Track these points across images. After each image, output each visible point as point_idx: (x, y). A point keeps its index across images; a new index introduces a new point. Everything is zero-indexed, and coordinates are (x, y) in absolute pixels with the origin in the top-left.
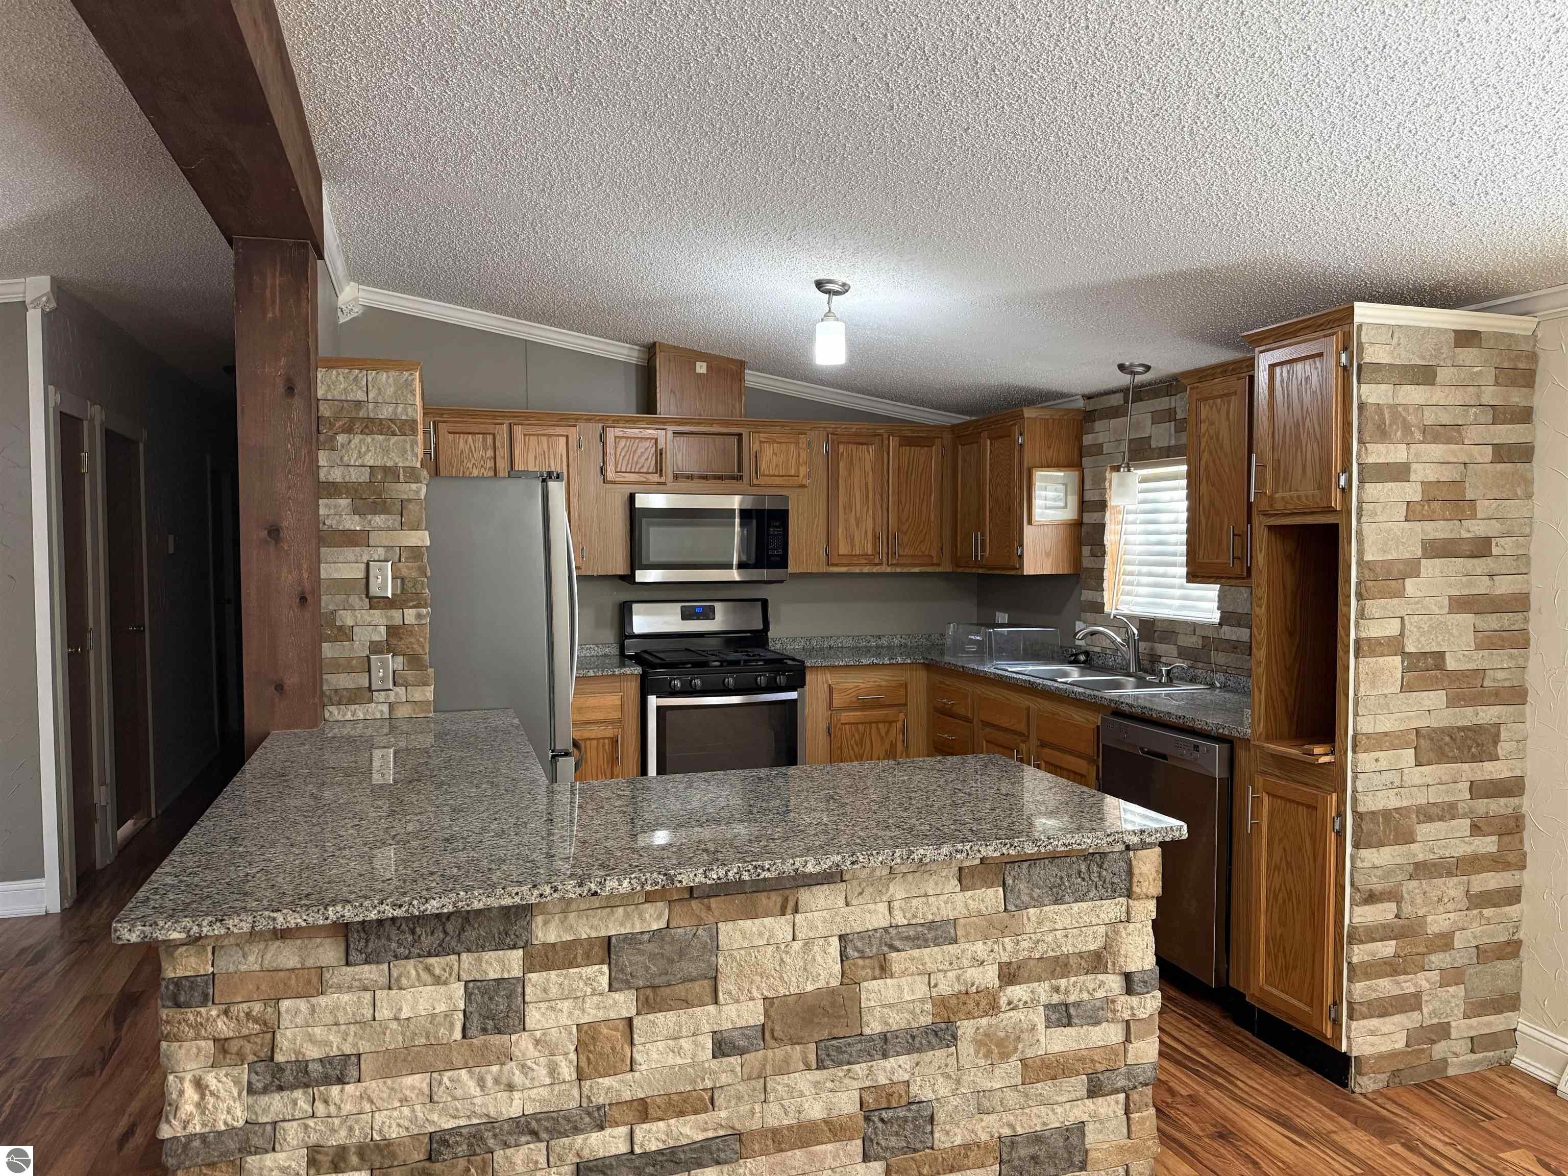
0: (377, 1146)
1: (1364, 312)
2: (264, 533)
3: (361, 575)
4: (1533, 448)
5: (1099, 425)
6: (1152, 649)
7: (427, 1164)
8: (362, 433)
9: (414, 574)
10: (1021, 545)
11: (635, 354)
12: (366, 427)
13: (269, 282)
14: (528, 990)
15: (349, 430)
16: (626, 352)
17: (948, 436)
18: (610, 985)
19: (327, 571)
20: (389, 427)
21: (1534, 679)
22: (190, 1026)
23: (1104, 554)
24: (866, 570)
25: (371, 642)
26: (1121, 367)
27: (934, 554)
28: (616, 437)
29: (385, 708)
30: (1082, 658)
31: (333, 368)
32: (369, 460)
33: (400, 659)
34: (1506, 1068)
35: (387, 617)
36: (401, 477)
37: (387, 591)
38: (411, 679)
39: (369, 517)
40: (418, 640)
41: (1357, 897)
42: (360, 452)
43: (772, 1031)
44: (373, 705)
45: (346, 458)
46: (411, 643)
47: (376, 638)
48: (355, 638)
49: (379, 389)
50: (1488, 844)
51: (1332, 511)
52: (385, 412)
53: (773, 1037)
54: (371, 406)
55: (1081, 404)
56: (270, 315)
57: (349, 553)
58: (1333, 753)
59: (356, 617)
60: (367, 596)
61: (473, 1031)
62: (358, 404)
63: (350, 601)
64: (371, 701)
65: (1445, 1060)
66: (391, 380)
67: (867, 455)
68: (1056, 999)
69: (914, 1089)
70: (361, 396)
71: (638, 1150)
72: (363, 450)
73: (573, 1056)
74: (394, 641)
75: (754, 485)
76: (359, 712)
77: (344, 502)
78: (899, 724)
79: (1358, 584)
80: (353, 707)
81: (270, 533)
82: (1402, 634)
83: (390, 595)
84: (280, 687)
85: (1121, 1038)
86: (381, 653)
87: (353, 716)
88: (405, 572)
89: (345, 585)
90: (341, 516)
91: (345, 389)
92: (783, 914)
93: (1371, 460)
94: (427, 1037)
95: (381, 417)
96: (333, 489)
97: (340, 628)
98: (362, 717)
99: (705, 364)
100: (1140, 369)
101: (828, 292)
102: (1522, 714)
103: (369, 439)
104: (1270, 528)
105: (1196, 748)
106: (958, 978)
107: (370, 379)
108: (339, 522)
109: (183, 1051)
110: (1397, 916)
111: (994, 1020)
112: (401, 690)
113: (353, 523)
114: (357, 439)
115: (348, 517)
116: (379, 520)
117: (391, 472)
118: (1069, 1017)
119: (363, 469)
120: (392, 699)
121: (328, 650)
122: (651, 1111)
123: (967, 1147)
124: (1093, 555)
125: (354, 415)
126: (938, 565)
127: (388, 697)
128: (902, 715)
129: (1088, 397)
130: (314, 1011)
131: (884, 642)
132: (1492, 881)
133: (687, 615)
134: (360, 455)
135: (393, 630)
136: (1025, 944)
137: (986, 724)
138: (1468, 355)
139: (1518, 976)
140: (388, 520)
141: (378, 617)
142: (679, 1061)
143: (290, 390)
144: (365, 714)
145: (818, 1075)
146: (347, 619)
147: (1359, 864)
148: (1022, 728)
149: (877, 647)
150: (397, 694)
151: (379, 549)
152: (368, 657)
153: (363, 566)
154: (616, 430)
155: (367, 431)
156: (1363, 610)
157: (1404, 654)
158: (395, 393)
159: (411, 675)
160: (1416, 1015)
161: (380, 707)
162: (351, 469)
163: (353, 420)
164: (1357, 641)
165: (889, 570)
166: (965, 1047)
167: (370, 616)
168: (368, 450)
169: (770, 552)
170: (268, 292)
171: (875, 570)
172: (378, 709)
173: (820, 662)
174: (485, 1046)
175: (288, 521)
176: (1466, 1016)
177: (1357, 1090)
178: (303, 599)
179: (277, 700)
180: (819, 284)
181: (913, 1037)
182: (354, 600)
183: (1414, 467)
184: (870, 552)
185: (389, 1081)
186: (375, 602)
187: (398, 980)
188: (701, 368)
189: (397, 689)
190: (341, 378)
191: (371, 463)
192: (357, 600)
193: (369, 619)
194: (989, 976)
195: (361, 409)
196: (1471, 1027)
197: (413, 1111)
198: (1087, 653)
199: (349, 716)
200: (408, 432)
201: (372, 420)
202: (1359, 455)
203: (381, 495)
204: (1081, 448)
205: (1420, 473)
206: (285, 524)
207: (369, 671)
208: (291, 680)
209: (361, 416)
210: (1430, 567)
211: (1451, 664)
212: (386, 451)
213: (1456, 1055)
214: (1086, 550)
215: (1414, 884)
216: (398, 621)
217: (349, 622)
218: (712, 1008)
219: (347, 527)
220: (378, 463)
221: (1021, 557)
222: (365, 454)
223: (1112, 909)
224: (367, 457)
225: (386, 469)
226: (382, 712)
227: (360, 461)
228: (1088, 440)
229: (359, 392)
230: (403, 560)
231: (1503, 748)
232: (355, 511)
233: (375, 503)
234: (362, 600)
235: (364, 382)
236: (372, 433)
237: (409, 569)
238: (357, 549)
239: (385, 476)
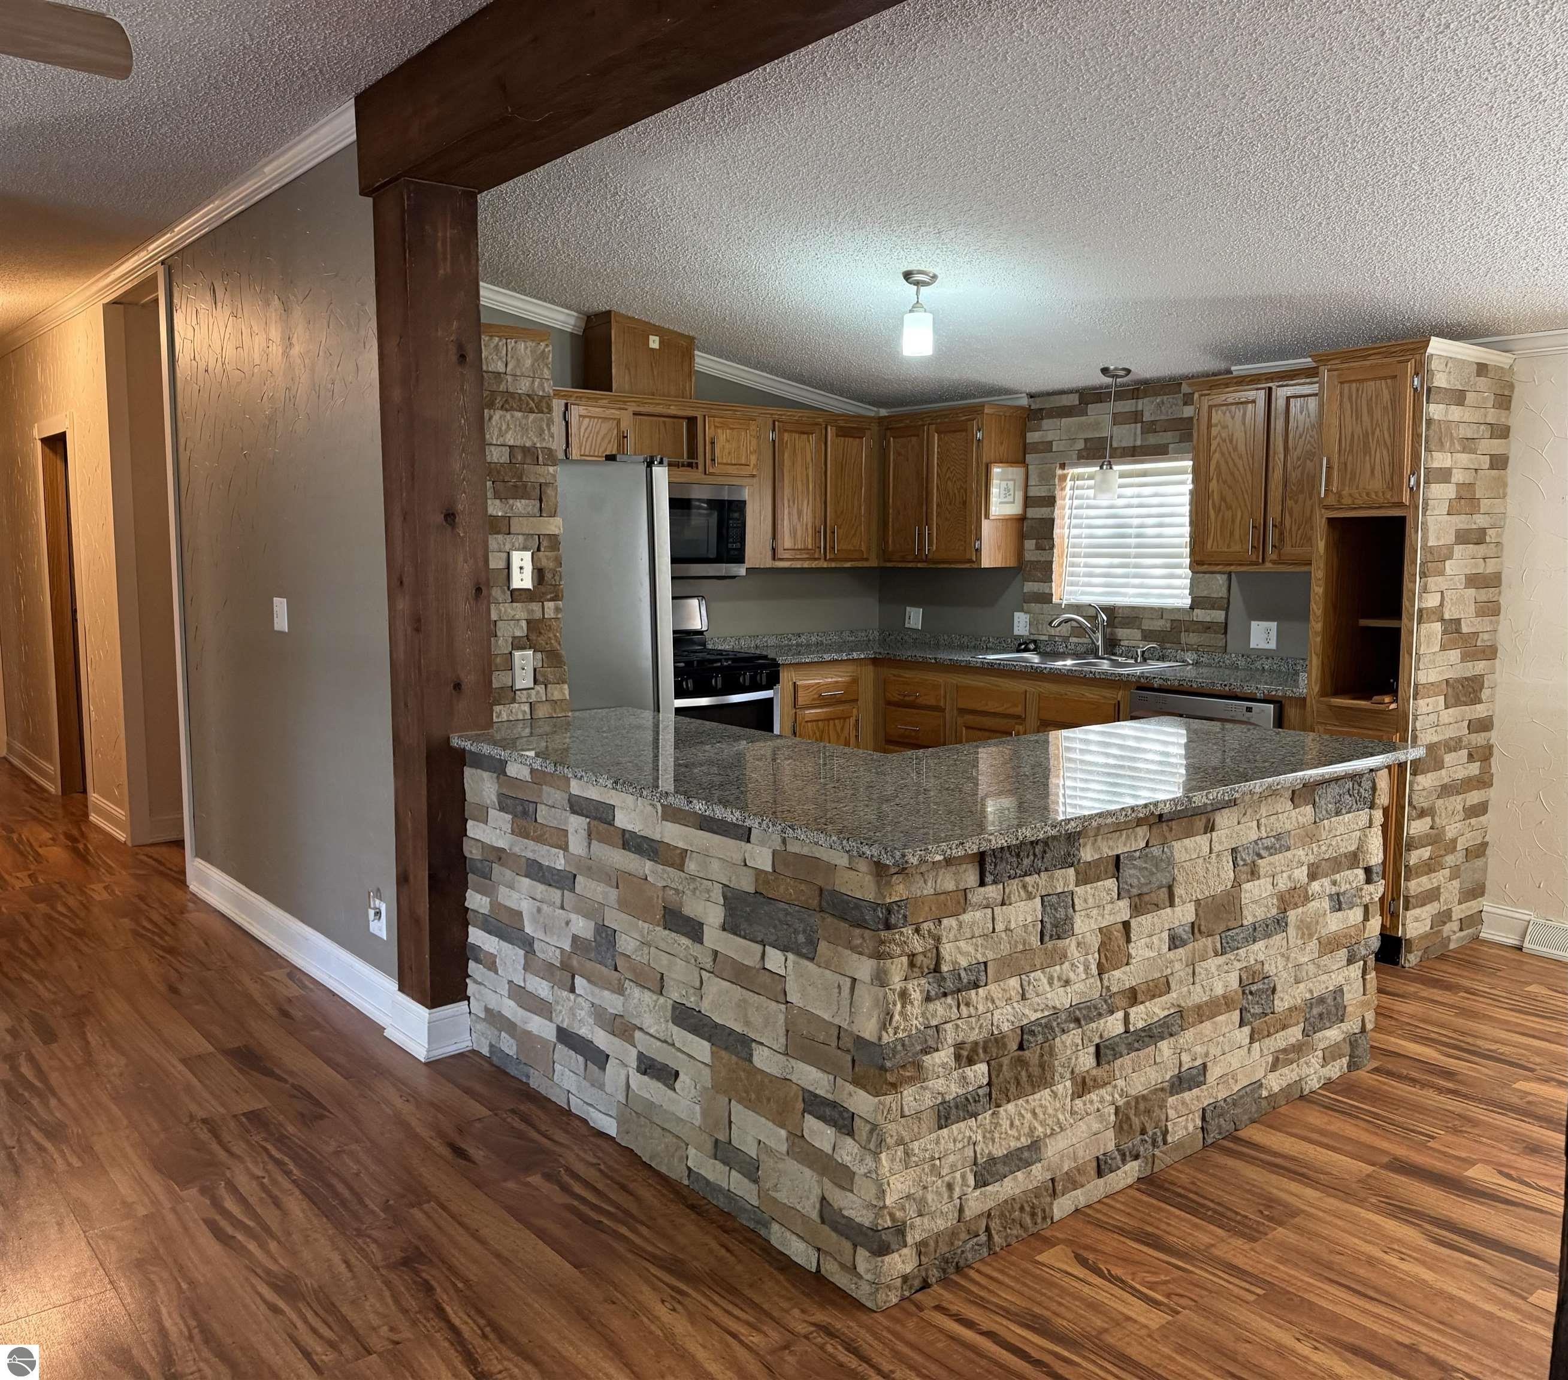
0: (996, 1040)
2: (442, 518)
3: (503, 564)
4: (1508, 458)
5: (1047, 423)
6: (1112, 634)
7: (1021, 1053)
8: (502, 408)
9: (551, 565)
10: (979, 538)
12: (506, 402)
13: (440, 234)
14: (1076, 901)
15: (490, 404)
17: (878, 428)
18: (1119, 894)
20: (528, 404)
21: (1504, 641)
22: (897, 945)
23: (1052, 547)
24: (806, 565)
25: (514, 638)
26: (1105, 371)
29: (526, 708)
30: (1032, 646)
31: (489, 336)
32: (510, 439)
33: (540, 656)
34: (1478, 940)
35: (528, 610)
36: (540, 458)
37: (526, 583)
38: (551, 677)
39: (511, 501)
40: (555, 636)
41: (1414, 813)
42: (501, 429)
43: (1199, 926)
44: (517, 705)
45: (488, 436)
46: (550, 638)
47: (518, 633)
48: (498, 634)
49: (518, 360)
50: (1474, 769)
51: (1400, 505)
52: (523, 386)
53: (1199, 930)
54: (509, 378)
55: (1024, 402)
56: (441, 272)
57: (493, 541)
58: (1396, 701)
59: (500, 611)
60: (509, 589)
61: (1047, 938)
62: (499, 376)
63: (499, 593)
64: (514, 701)
65: (1449, 938)
66: (526, 351)
67: (809, 445)
68: (1334, 890)
69: (1266, 967)
70: (500, 367)
71: (1132, 1029)
72: (504, 428)
73: (1096, 955)
74: (533, 637)
75: (711, 474)
76: (506, 713)
78: (852, 720)
79: (1422, 564)
80: (498, 708)
81: (446, 518)
82: (1442, 604)
83: (529, 588)
84: (458, 686)
85: (1361, 919)
86: (523, 648)
87: (498, 716)
88: (544, 563)
89: (498, 576)
91: (486, 358)
92: (1205, 833)
93: (1435, 465)
94: (1024, 944)
95: (520, 391)
98: (505, 718)
99: (657, 339)
100: (1122, 373)
101: (917, 283)
102: (1493, 667)
103: (509, 416)
105: (1249, 709)
106: (1290, 877)
107: (508, 348)
109: (894, 967)
110: (1432, 828)
111: (1305, 909)
112: (540, 688)
113: (495, 509)
114: (498, 416)
115: (490, 501)
116: (519, 506)
117: (530, 454)
118: (1340, 903)
119: (504, 449)
120: (533, 699)
122: (1139, 996)
123: (1290, 1009)
124: (1039, 547)
125: (495, 388)
126: (867, 560)
127: (529, 696)
128: (855, 711)
129: (1031, 396)
130: (961, 927)
132: (1474, 797)
134: (501, 434)
135: (533, 625)
136: (1324, 848)
138: (1482, 382)
139: (1485, 870)
140: (527, 505)
141: (519, 611)
142: (1152, 955)
143: (462, 357)
144: (509, 716)
145: (1221, 960)
146: (492, 614)
147: (1416, 787)
148: (1018, 710)
150: (538, 692)
151: (520, 537)
152: (511, 654)
153: (505, 555)
154: (581, 408)
155: (507, 406)
156: (1426, 585)
157: (1442, 620)
158: (533, 365)
159: (550, 673)
160: (1436, 904)
161: (522, 708)
162: (493, 448)
163: (494, 393)
164: (1420, 610)
165: (825, 565)
166: (1291, 930)
167: (513, 609)
168: (508, 428)
169: (730, 546)
170: (439, 244)
171: (814, 564)
172: (521, 710)
173: (792, 660)
174: (1055, 949)
175: (463, 505)
176: (1460, 903)
177: (1407, 965)
178: (479, 590)
179: (455, 700)
180: (907, 275)
181: (1267, 926)
183: (1454, 471)
184: (810, 547)
185: (1001, 983)
186: (516, 596)
187: (1009, 897)
188: (654, 342)
189: (538, 688)
191: (511, 443)
193: (513, 613)
194: (1301, 874)
195: (500, 382)
196: (1462, 911)
197: (1014, 1008)
200: (545, 410)
201: (512, 395)
202: (1426, 460)
203: (521, 478)
204: (1025, 445)
205: (1458, 476)
206: (460, 507)
207: (512, 669)
208: (469, 679)
209: (501, 389)
210: (1458, 549)
211: (1465, 629)
212: (525, 430)
213: (1454, 932)
214: (1030, 544)
215: (1441, 801)
216: (538, 615)
217: (494, 617)
218: (1169, 910)
219: (491, 512)
220: (518, 443)
221: (978, 551)
222: (506, 432)
223: (1363, 816)
224: (508, 436)
225: (525, 450)
226: (525, 712)
227: (501, 439)
228: (1033, 437)
229: (499, 363)
230: (542, 549)
231: (1485, 694)
232: (499, 496)
233: (516, 486)
234: (504, 592)
235: (504, 352)
236: (512, 409)
237: (548, 559)
238: (500, 537)
239: (525, 456)
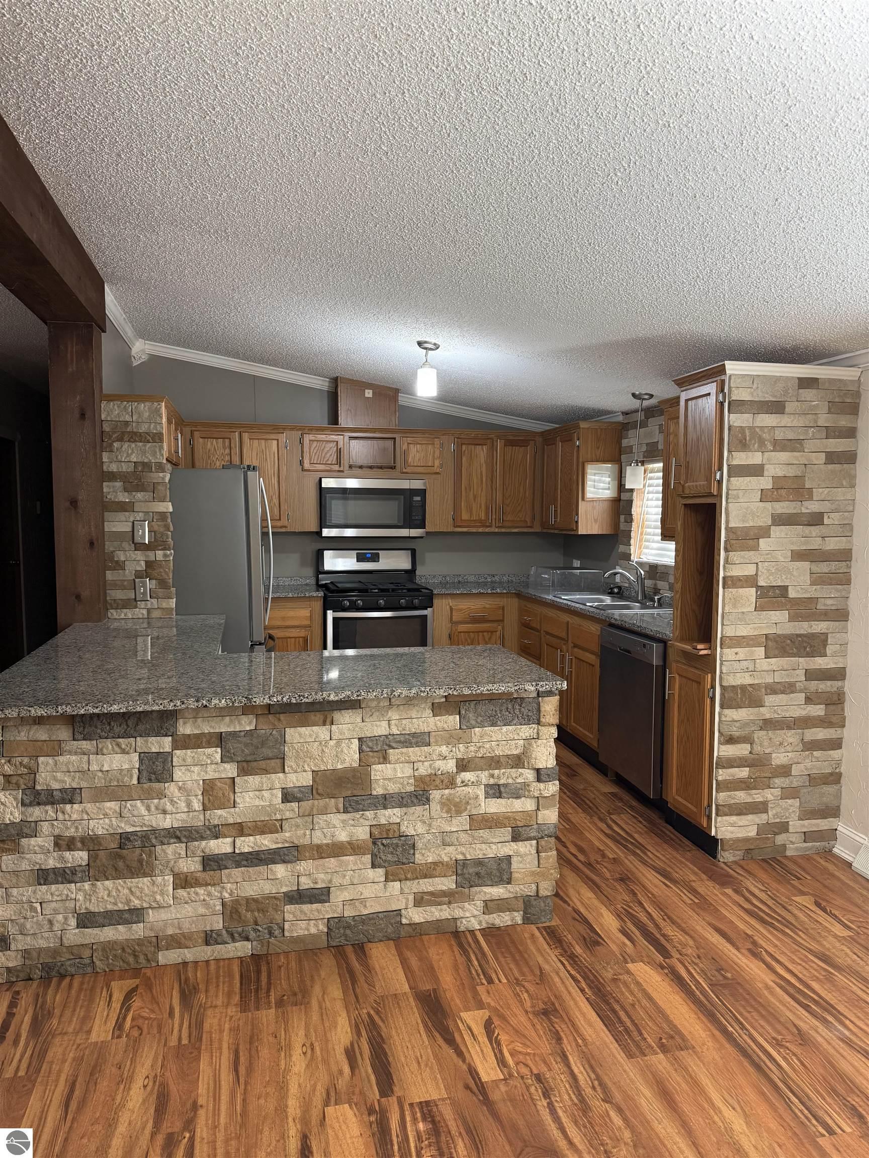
0: (91, 838)
1: (732, 367)
2: (68, 504)
3: (129, 529)
4: (856, 455)
5: (631, 433)
6: (655, 585)
7: (119, 850)
8: (129, 441)
9: (162, 530)
10: (577, 514)
11: (327, 384)
12: (132, 438)
13: (69, 349)
14: (175, 759)
15: (120, 439)
16: (320, 383)
17: (539, 440)
18: (221, 758)
19: (109, 527)
20: (146, 438)
21: (854, 606)
23: (631, 521)
24: (480, 530)
25: (136, 571)
26: (634, 395)
27: (528, 520)
28: (310, 441)
29: (145, 612)
30: (616, 590)
31: (112, 401)
32: (134, 458)
33: (154, 582)
34: (828, 854)
35: (145, 556)
36: (154, 469)
37: (145, 540)
38: (160, 595)
39: (134, 493)
40: (165, 571)
41: (722, 739)
42: (128, 453)
43: (317, 789)
44: (137, 610)
45: (119, 457)
46: (160, 572)
47: (139, 568)
48: (126, 568)
49: (139, 414)
50: (818, 710)
51: (711, 495)
52: (143, 428)
53: (318, 793)
54: (134, 424)
55: (621, 418)
56: (70, 370)
57: (122, 516)
58: (710, 649)
59: (126, 555)
60: (133, 542)
61: (143, 780)
62: (127, 423)
63: (123, 545)
64: (136, 607)
65: (784, 846)
66: (146, 408)
67: (481, 453)
68: (492, 781)
69: (403, 828)
70: (128, 418)
71: (237, 851)
72: (130, 452)
73: (200, 797)
74: (149, 571)
75: (403, 473)
76: (129, 613)
77: (118, 484)
78: (498, 633)
79: (726, 542)
80: (125, 610)
81: (71, 503)
82: (756, 574)
83: (147, 542)
84: (78, 597)
85: (534, 807)
86: (142, 578)
87: (125, 615)
88: (156, 528)
89: (119, 536)
90: (117, 492)
91: (118, 414)
92: (324, 724)
93: (735, 462)
94: (118, 782)
95: (140, 431)
96: (112, 477)
97: (117, 562)
98: (130, 617)
99: (371, 391)
100: (646, 397)
101: (426, 348)
102: (846, 627)
103: (133, 445)
104: (686, 505)
105: (644, 646)
106: (430, 766)
107: (133, 407)
108: (115, 497)
110: (750, 753)
111: (452, 791)
112: (154, 601)
113: (124, 497)
114: (126, 445)
115: (121, 494)
116: (139, 495)
117: (146, 466)
118: (500, 792)
119: (130, 464)
120: (149, 606)
121: (109, 575)
122: (245, 830)
123: (435, 863)
124: (626, 521)
125: (124, 430)
126: (531, 527)
127: (146, 605)
128: (500, 628)
129: (625, 413)
130: (56, 764)
131: (497, 578)
132: (821, 734)
133: (360, 559)
134: (128, 455)
135: (149, 564)
136: (472, 749)
137: (547, 633)
138: (808, 394)
139: (838, 795)
140: (145, 495)
141: (140, 556)
142: (262, 803)
143: (83, 416)
144: (132, 615)
145: (345, 816)
146: (121, 556)
147: (724, 719)
148: (563, 635)
149: (492, 582)
150: (152, 603)
151: (140, 514)
152: (134, 580)
153: (130, 524)
154: (311, 436)
155: (132, 440)
156: (728, 558)
157: (758, 587)
158: (149, 416)
159: (161, 592)
160: (764, 817)
161: (141, 611)
162: (123, 464)
163: (123, 433)
164: (724, 578)
165: (497, 530)
166: (435, 806)
167: (135, 554)
168: (133, 452)
169: (413, 518)
170: (69, 355)
171: (487, 530)
172: (141, 612)
173: (443, 591)
174: (151, 789)
175: (82, 496)
176: (800, 819)
177: (721, 860)
178: (92, 544)
179: (76, 605)
180: (420, 344)
181: (402, 798)
182: (125, 545)
183: (766, 467)
184: (483, 518)
185: (97, 804)
186: (139, 547)
187: (102, 750)
188: (369, 393)
189: (152, 600)
190: (116, 407)
191: (135, 460)
192: (127, 545)
193: (134, 556)
194: (450, 766)
195: (128, 426)
196: (804, 826)
197: (111, 821)
198: (620, 588)
199: (123, 616)
200: (157, 441)
201: (135, 433)
202: (728, 460)
203: (140, 479)
204: (620, 447)
205: (772, 470)
206: (80, 498)
207: (135, 589)
208: (85, 593)
209: (128, 430)
210: (776, 531)
211: (792, 594)
212: (144, 453)
213: (792, 843)
214: (622, 518)
215: (763, 733)
216: (152, 558)
217: (122, 559)
218: (281, 775)
219: (120, 500)
220: (139, 460)
221: (577, 522)
222: (132, 454)
223: (526, 731)
224: (133, 457)
225: (144, 464)
226: (143, 614)
227: (128, 459)
228: (625, 442)
229: (127, 416)
230: (155, 520)
231: (829, 650)
232: (125, 490)
233: (137, 485)
234: (130, 545)
235: (130, 410)
236: (135, 441)
237: (159, 526)
238: (127, 513)
239: (144, 468)
